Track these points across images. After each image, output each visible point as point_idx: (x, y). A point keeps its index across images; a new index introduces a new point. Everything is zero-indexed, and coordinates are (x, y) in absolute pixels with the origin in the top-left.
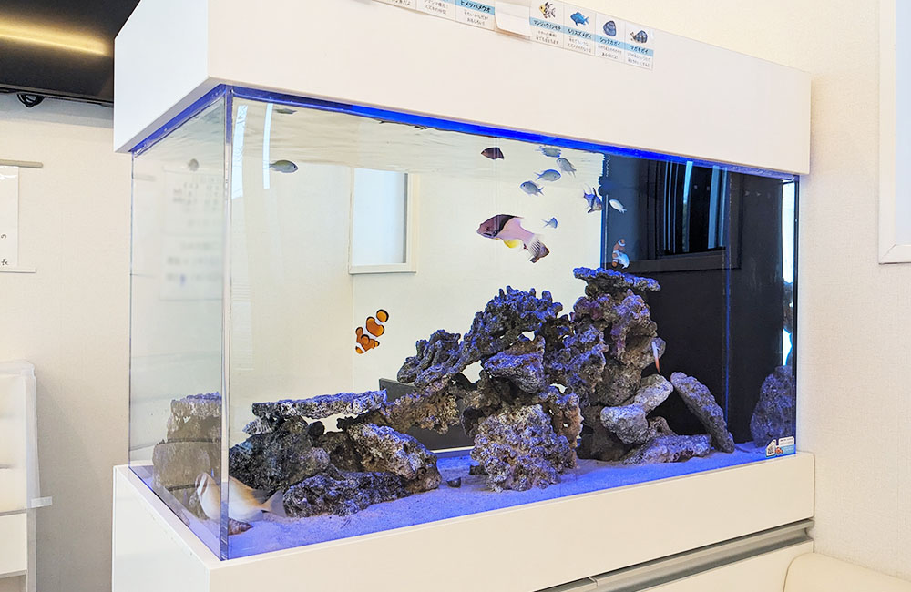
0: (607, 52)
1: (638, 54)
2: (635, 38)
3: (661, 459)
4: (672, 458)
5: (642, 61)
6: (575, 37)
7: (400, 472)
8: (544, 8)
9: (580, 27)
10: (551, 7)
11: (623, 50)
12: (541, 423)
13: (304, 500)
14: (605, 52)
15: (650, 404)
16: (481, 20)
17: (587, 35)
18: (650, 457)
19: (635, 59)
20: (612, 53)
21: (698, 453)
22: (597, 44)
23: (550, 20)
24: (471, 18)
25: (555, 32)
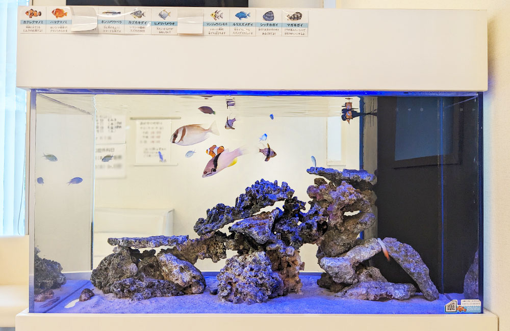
0: (267, 32)
1: (294, 28)
2: (291, 18)
3: (361, 297)
4: (372, 298)
5: (299, 32)
6: (239, 27)
7: (176, 282)
8: (214, 14)
9: (243, 20)
10: (220, 13)
11: (280, 28)
12: (261, 264)
13: (119, 289)
14: (265, 32)
15: (357, 258)
16: (168, 31)
17: (249, 24)
18: (352, 295)
19: (291, 32)
20: (270, 31)
21: (396, 297)
22: (258, 28)
23: (219, 21)
24: (161, 31)
25: (223, 27)
